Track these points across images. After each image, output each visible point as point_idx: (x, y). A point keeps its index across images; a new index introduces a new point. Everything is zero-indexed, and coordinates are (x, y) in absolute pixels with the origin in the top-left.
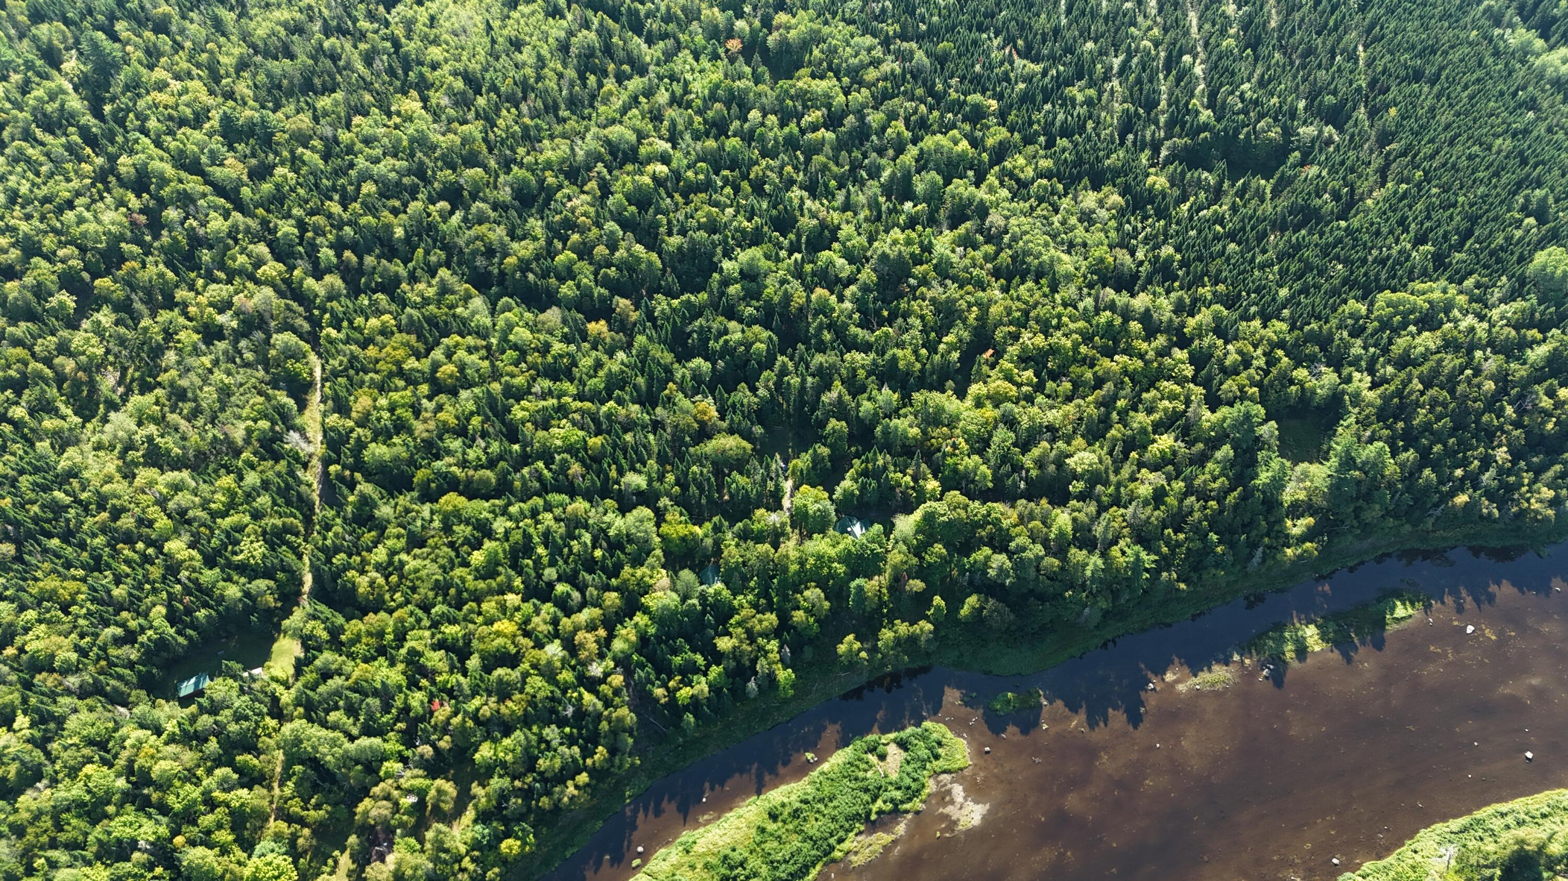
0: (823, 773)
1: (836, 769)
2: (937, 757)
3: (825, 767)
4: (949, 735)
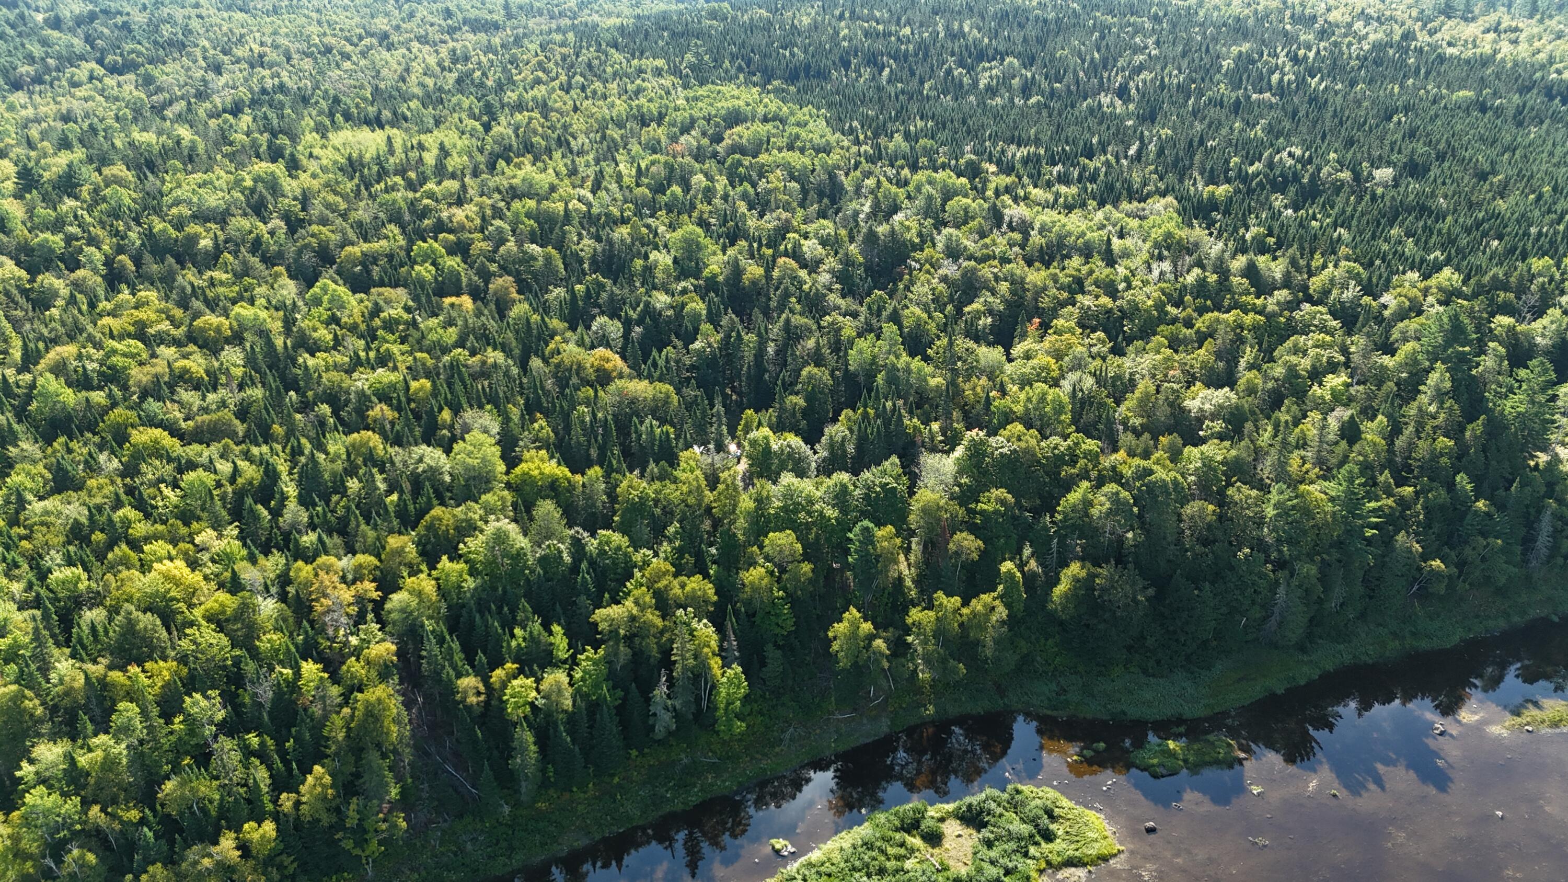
0: (810, 865)
1: (837, 857)
2: (1049, 837)
3: (815, 856)
4: (1065, 802)
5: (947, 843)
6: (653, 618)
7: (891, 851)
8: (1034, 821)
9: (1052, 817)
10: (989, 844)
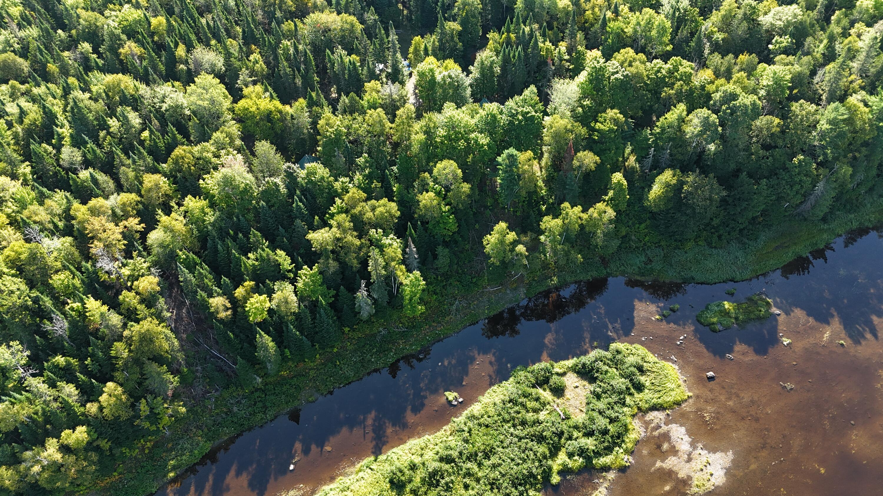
0: (472, 417)
1: (492, 411)
2: (640, 388)
3: (476, 409)
4: (651, 357)
5: (568, 393)
6: (352, 239)
7: (530, 404)
8: (629, 377)
9: (641, 370)
10: (598, 397)
